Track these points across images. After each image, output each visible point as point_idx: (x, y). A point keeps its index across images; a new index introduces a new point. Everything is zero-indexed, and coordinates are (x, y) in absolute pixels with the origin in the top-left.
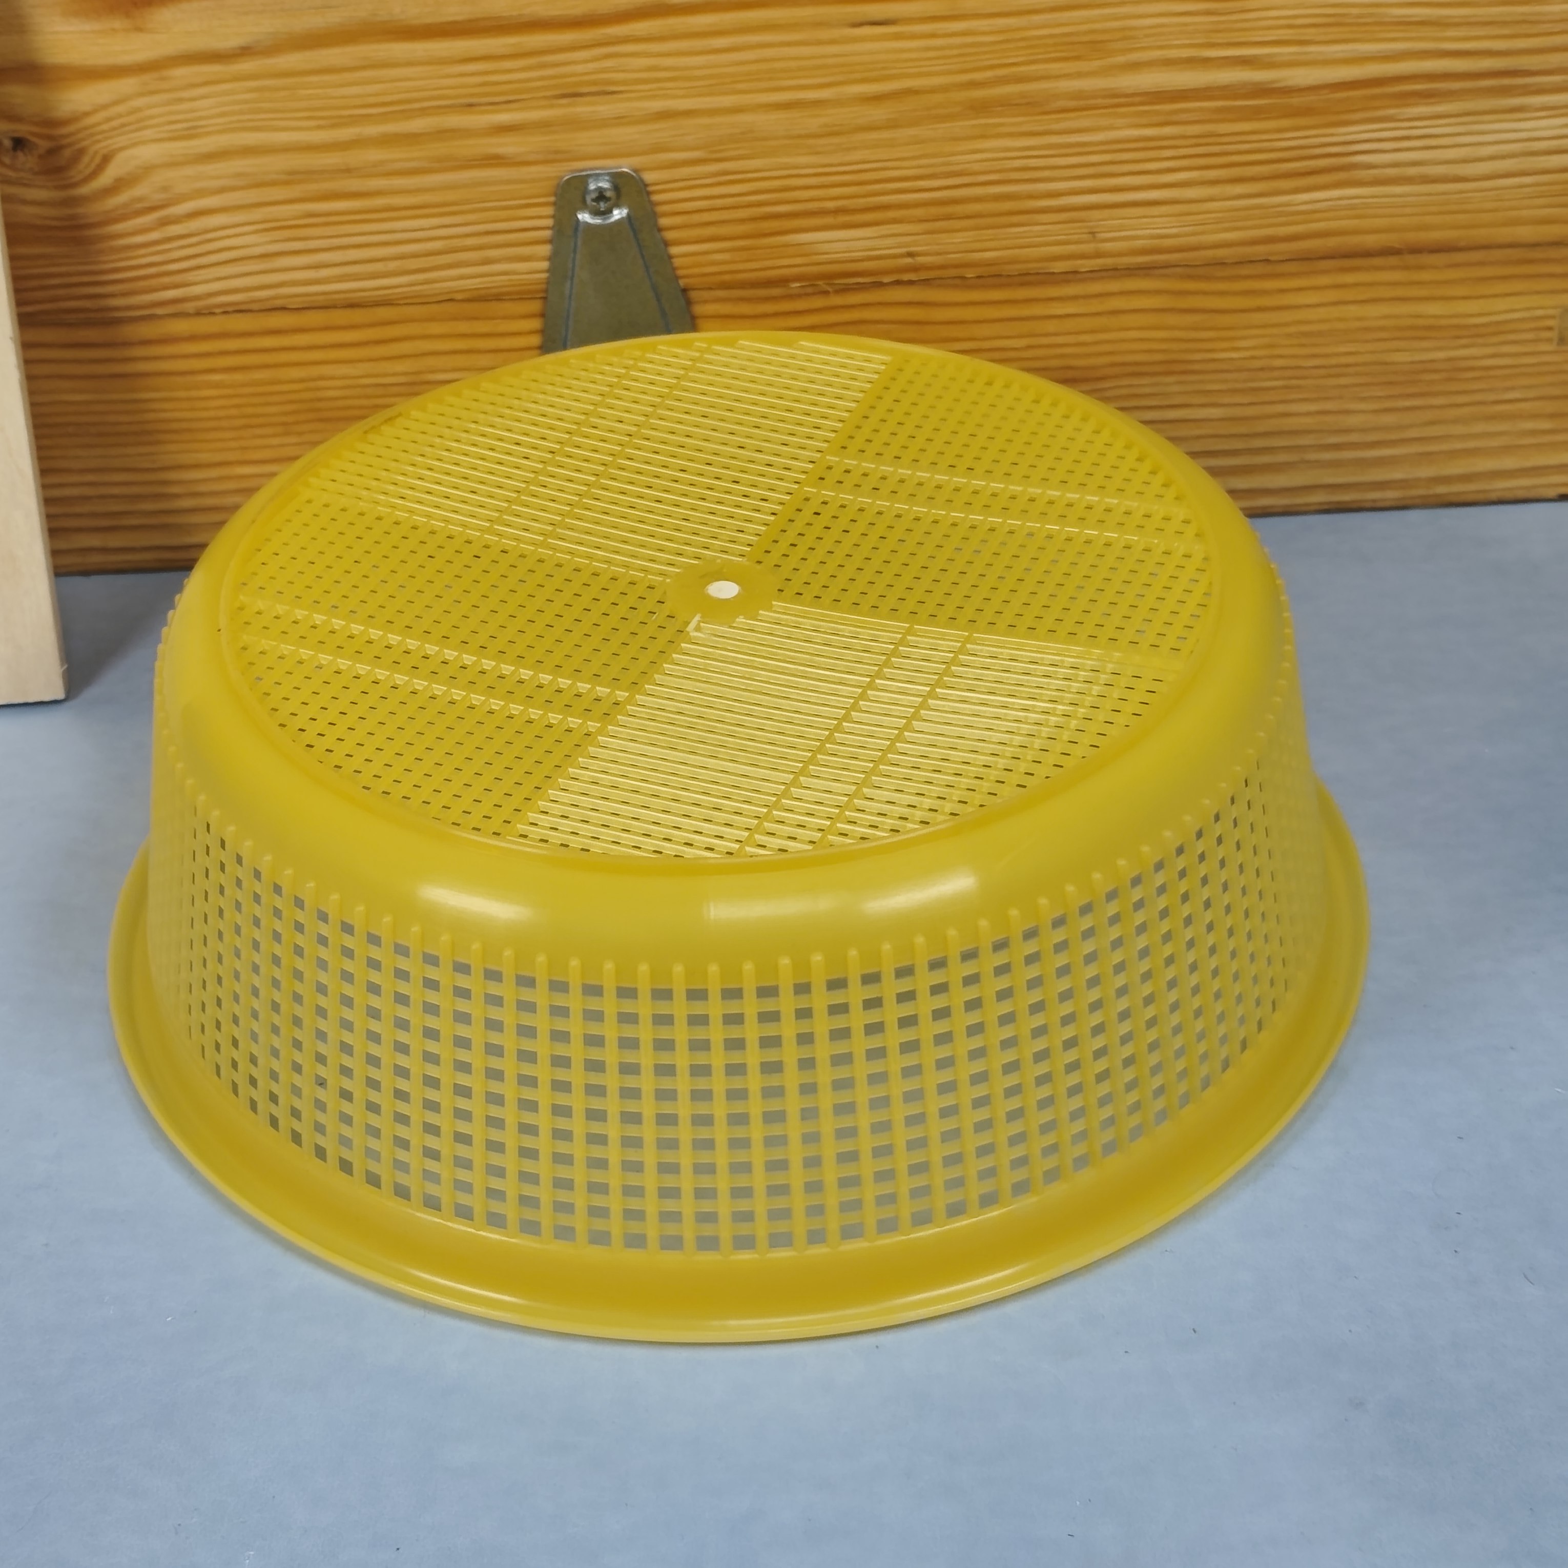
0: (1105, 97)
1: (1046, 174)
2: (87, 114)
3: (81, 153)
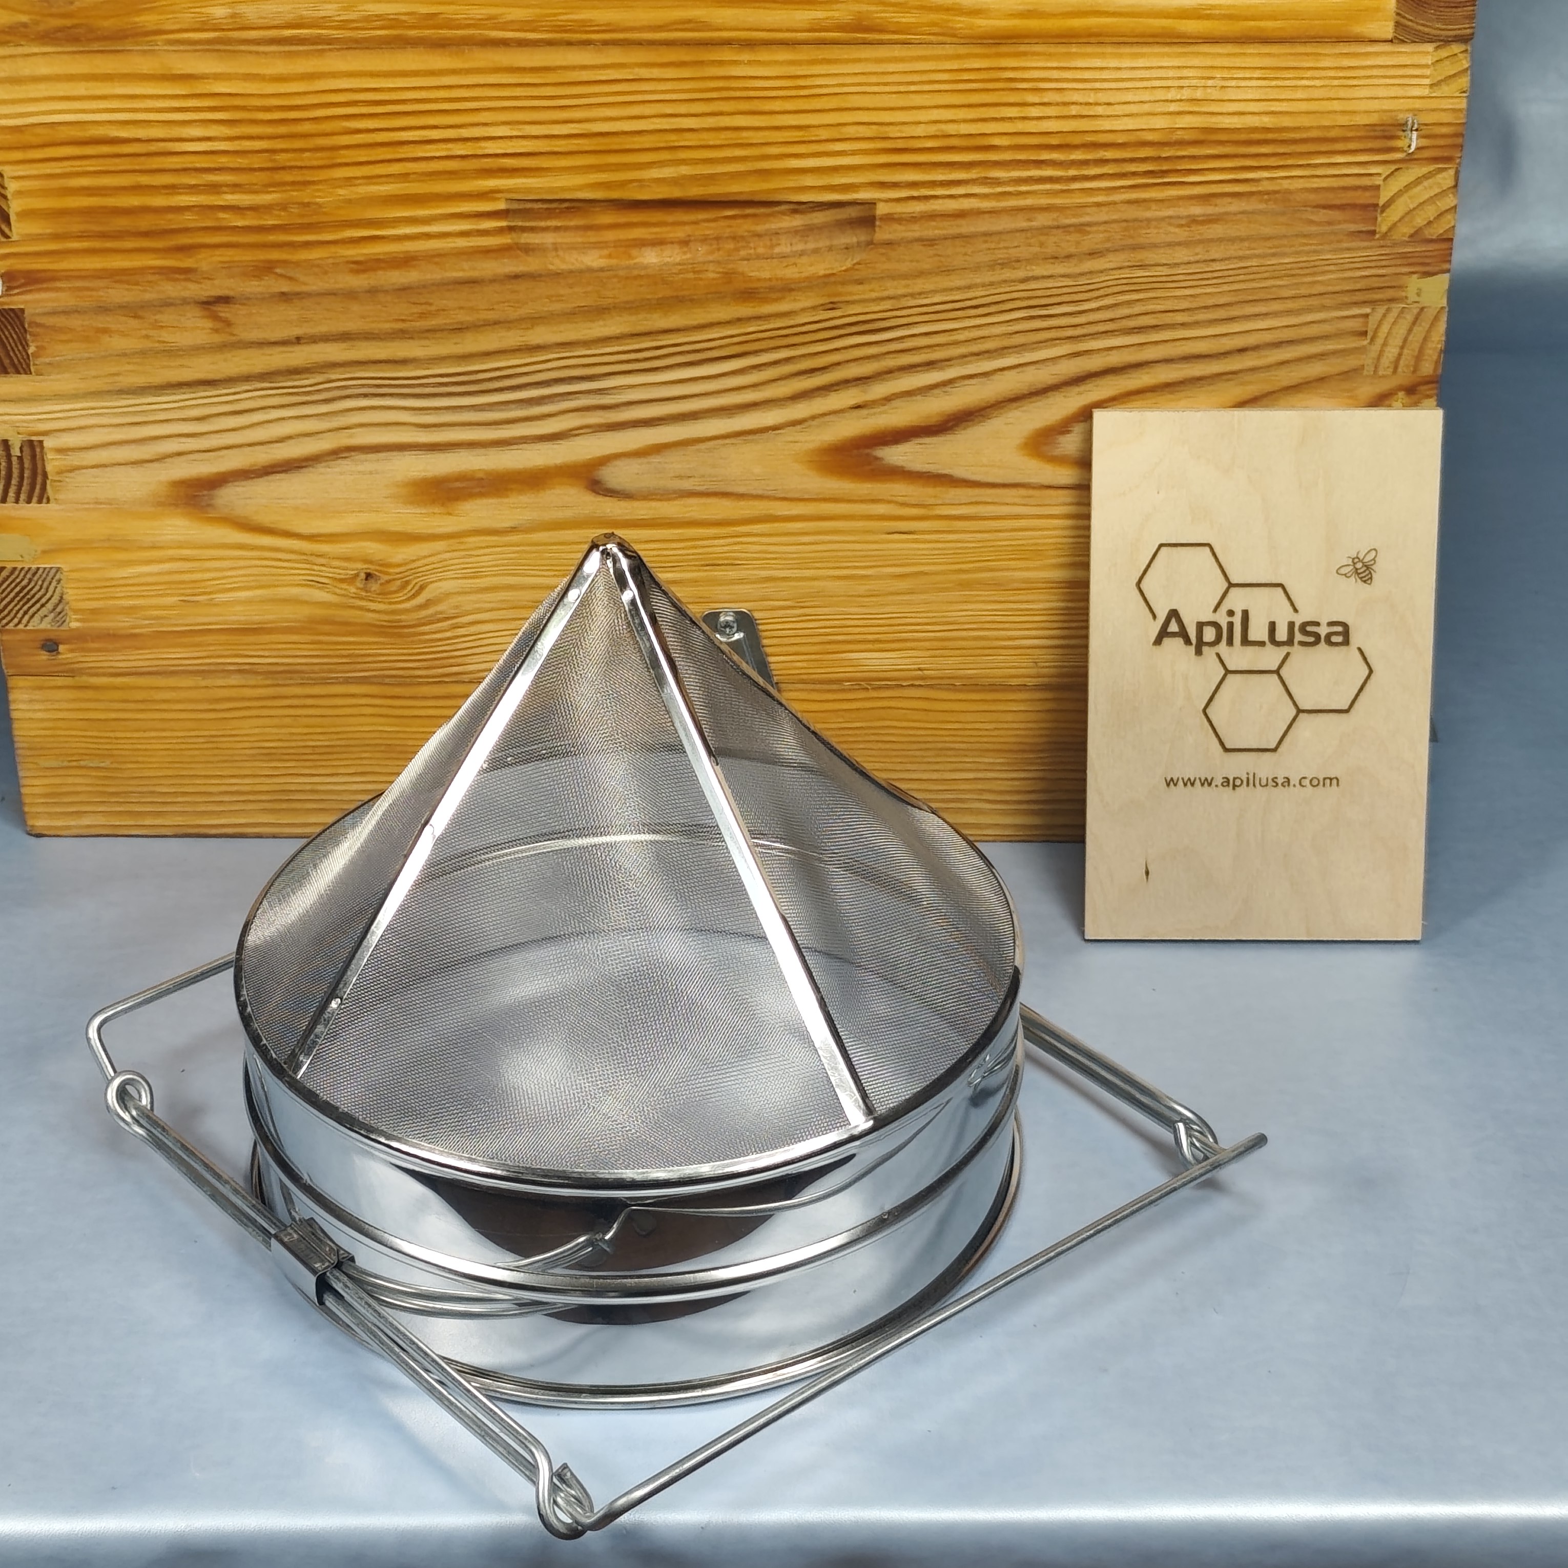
1: (1007, 626)
2: (414, 561)
3: (408, 583)
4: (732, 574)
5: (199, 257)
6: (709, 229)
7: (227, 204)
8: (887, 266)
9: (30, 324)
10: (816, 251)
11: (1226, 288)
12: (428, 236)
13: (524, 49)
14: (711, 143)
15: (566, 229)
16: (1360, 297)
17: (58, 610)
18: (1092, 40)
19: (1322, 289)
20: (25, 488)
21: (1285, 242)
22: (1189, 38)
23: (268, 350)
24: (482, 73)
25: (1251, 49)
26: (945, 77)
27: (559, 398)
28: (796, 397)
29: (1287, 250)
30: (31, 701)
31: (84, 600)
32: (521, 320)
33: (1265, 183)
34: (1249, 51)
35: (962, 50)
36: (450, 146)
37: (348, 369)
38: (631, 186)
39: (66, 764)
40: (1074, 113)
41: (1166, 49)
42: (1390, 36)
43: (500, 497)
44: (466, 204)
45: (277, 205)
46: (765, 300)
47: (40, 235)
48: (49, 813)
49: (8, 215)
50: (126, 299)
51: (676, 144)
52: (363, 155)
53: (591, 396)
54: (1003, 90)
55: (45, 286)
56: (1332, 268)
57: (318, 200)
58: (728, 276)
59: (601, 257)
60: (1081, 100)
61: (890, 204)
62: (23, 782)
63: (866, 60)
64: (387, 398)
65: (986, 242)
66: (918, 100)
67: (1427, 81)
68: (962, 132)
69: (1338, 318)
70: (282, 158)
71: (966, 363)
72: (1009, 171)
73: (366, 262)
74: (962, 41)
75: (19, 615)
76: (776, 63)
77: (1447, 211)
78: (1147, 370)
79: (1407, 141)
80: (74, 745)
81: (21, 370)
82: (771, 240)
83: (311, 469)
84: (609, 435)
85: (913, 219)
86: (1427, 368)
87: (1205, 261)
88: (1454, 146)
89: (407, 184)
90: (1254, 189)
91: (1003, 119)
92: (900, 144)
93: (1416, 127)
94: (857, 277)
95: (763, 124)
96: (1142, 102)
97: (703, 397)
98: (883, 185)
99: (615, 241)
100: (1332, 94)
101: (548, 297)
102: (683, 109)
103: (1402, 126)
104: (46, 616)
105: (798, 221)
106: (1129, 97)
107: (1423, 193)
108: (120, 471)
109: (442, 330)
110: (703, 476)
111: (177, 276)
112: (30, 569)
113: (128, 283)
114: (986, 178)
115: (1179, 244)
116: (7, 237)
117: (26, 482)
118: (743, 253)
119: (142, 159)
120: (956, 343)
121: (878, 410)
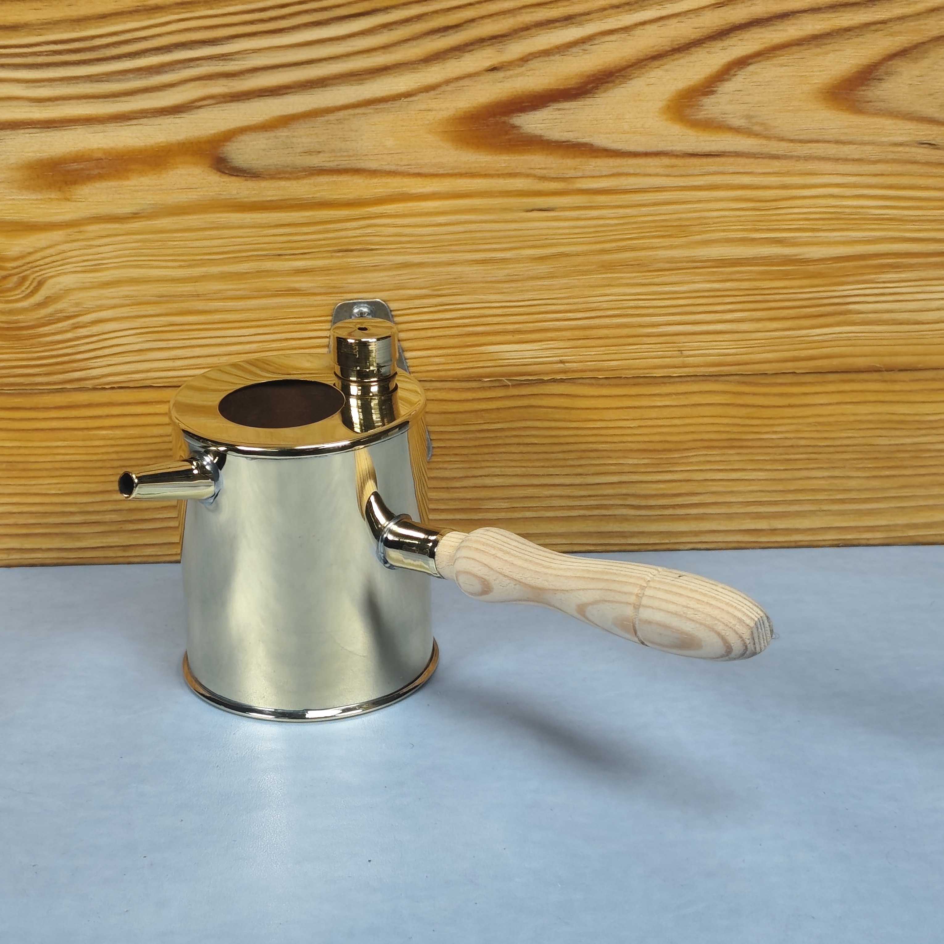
0: (688, 262)
1: (651, 311)
2: (30, 254)
3: (24, 279)
4: (366, 260)
27: (179, 66)
28: (428, 60)
43: (120, 179)
53: (214, 62)
71: (606, 17)
78: (792, 21)
84: (234, 106)
97: (332, 62)
110: (333, 151)
121: (516, 72)
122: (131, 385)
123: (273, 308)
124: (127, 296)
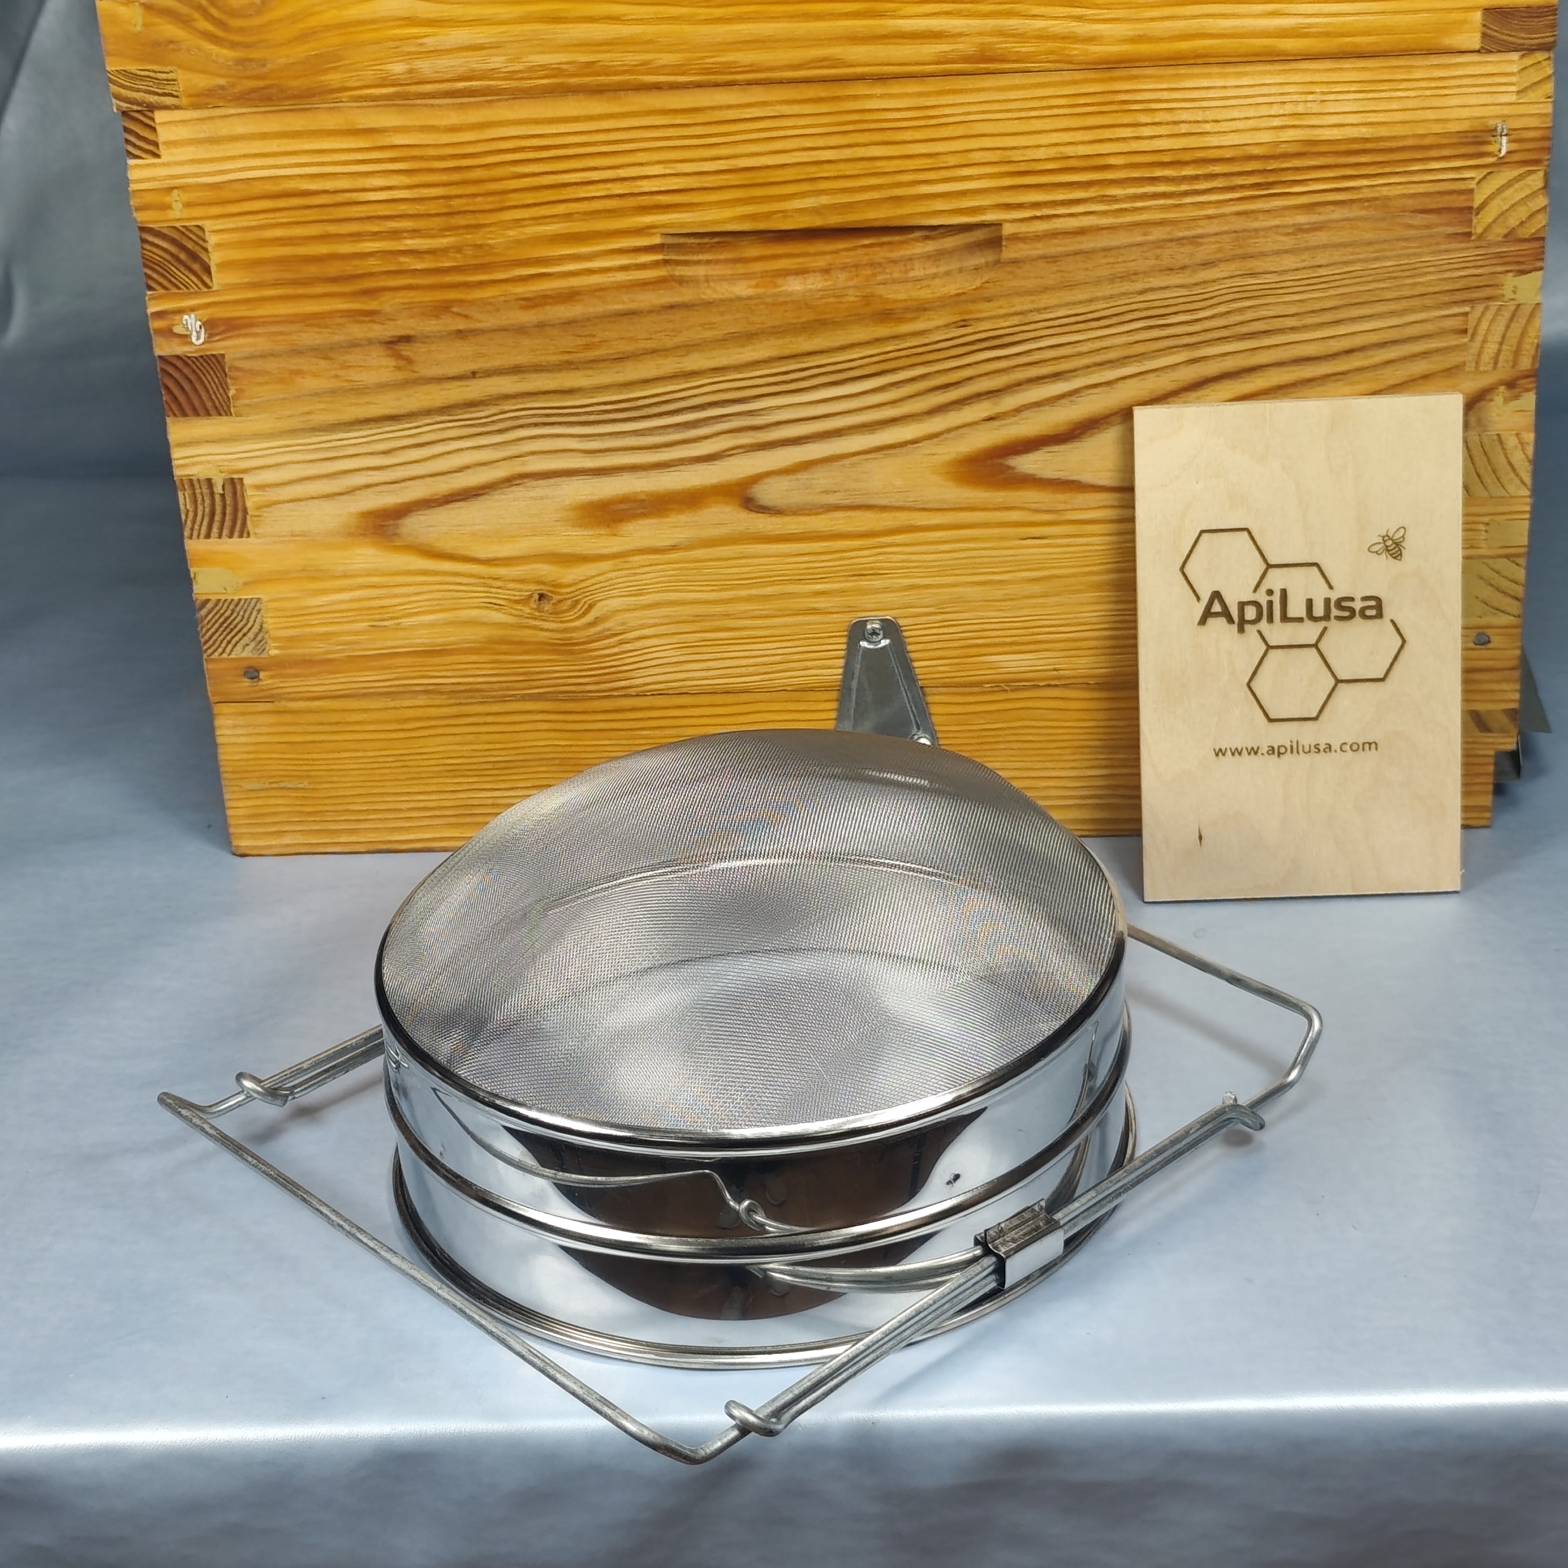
2: (582, 581)
3: (577, 602)
4: (877, 583)
5: (382, 299)
6: (848, 258)
7: (408, 248)
8: (1014, 283)
9: (230, 368)
10: (948, 273)
11: (1332, 292)
12: (590, 272)
13: (675, 92)
14: (848, 173)
15: (717, 262)
16: (1458, 296)
17: (259, 638)
18: (1199, 61)
19: (1423, 290)
20: (228, 523)
21: (1386, 246)
22: (1289, 55)
23: (446, 385)
24: (635, 116)
25: (1347, 64)
26: (1063, 101)
27: (714, 421)
28: (932, 412)
29: (1388, 254)
30: (235, 727)
31: (282, 628)
32: (678, 347)
33: (1364, 190)
34: (1347, 66)
35: (1078, 76)
36: (609, 185)
37: (520, 400)
38: (775, 216)
39: (267, 785)
40: (1183, 131)
41: (1268, 67)
42: (1477, 46)
43: (661, 517)
44: (623, 240)
45: (453, 247)
46: (901, 320)
47: (239, 284)
48: (252, 834)
49: (209, 267)
50: (317, 342)
51: (817, 176)
52: (529, 198)
53: (743, 418)
54: (1117, 112)
55: (243, 332)
56: (1431, 269)
57: (490, 241)
58: (867, 299)
59: (749, 287)
60: (1190, 119)
61: (1014, 224)
62: (228, 804)
63: (990, 89)
64: (557, 426)
65: (1105, 257)
66: (1038, 125)
67: (1514, 89)
68: (1080, 154)
69: (1439, 317)
70: (456, 204)
71: (1090, 373)
72: (1125, 189)
73: (535, 298)
74: (1078, 67)
75: (224, 645)
76: (907, 95)
77: (1538, 211)
78: (1259, 374)
79: (1497, 147)
80: (273, 767)
81: (222, 412)
82: (905, 265)
83: (486, 496)
84: (761, 454)
85: (1038, 237)
86: (1526, 363)
87: (1312, 267)
88: (1542, 149)
89: (570, 224)
90: (1355, 197)
91: (1118, 140)
92: (1023, 167)
93: (1505, 132)
94: (986, 295)
95: (896, 154)
96: (1246, 118)
97: (847, 415)
98: (1008, 207)
99: (762, 272)
100: (1425, 104)
101: (702, 325)
102: (821, 142)
103: (1492, 131)
104: (247, 645)
105: (930, 247)
106: (1236, 114)
107: (1515, 194)
108: (314, 506)
109: (604, 360)
110: (848, 490)
111: (363, 318)
112: (232, 600)
113: (319, 326)
114: (1104, 196)
115: (1286, 252)
116: (208, 287)
117: (228, 518)
118: (880, 278)
119: (330, 209)
120: (1080, 354)
121: (1009, 421)
122: (670, 692)
123: (796, 625)
124: (666, 616)
